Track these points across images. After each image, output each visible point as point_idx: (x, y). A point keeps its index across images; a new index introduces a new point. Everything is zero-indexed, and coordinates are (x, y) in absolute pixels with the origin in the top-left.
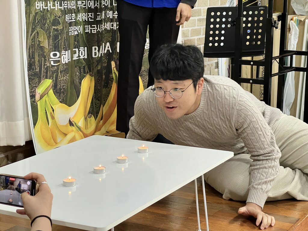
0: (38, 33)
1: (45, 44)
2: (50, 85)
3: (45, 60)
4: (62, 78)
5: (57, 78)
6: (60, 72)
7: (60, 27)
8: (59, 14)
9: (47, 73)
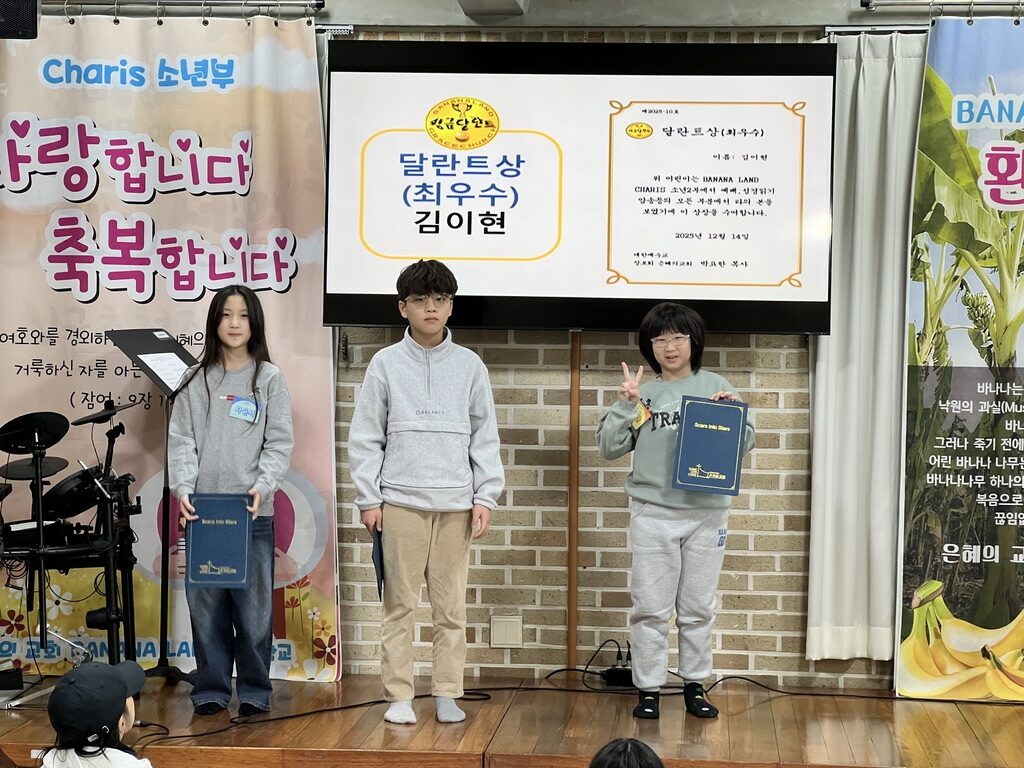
0: (926, 516)
1: (938, 532)
2: (938, 590)
3: (934, 554)
4: (962, 583)
5: (951, 581)
6: (959, 574)
7: (963, 511)
8: (964, 492)
9: (935, 572)
